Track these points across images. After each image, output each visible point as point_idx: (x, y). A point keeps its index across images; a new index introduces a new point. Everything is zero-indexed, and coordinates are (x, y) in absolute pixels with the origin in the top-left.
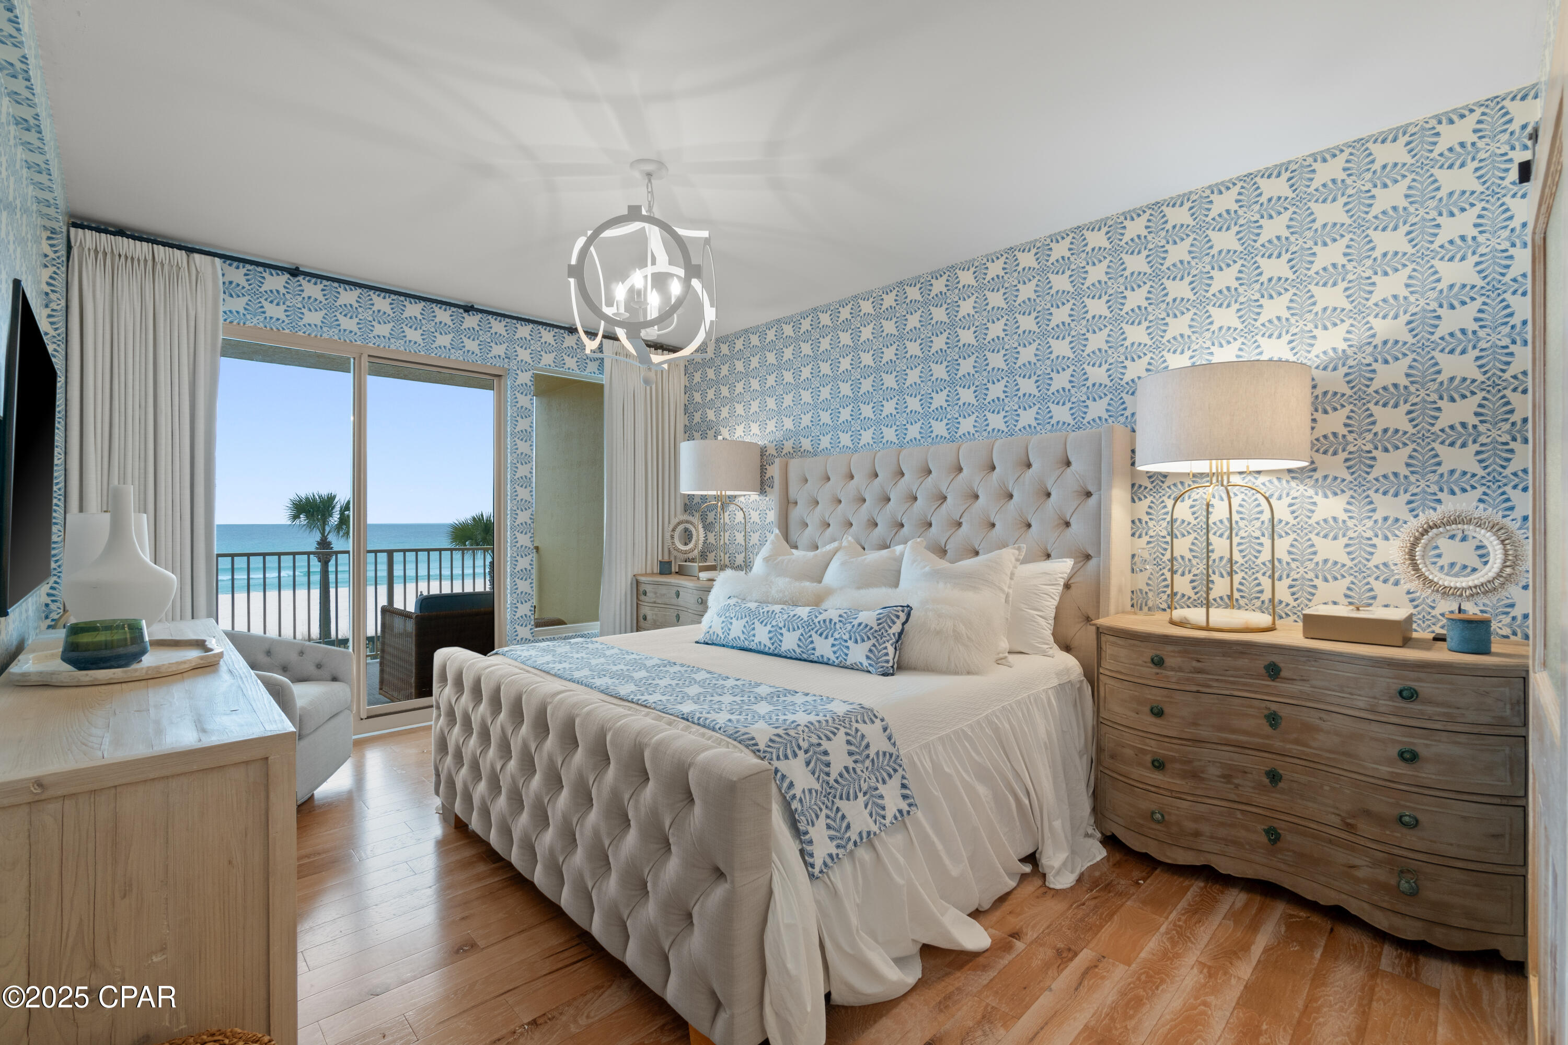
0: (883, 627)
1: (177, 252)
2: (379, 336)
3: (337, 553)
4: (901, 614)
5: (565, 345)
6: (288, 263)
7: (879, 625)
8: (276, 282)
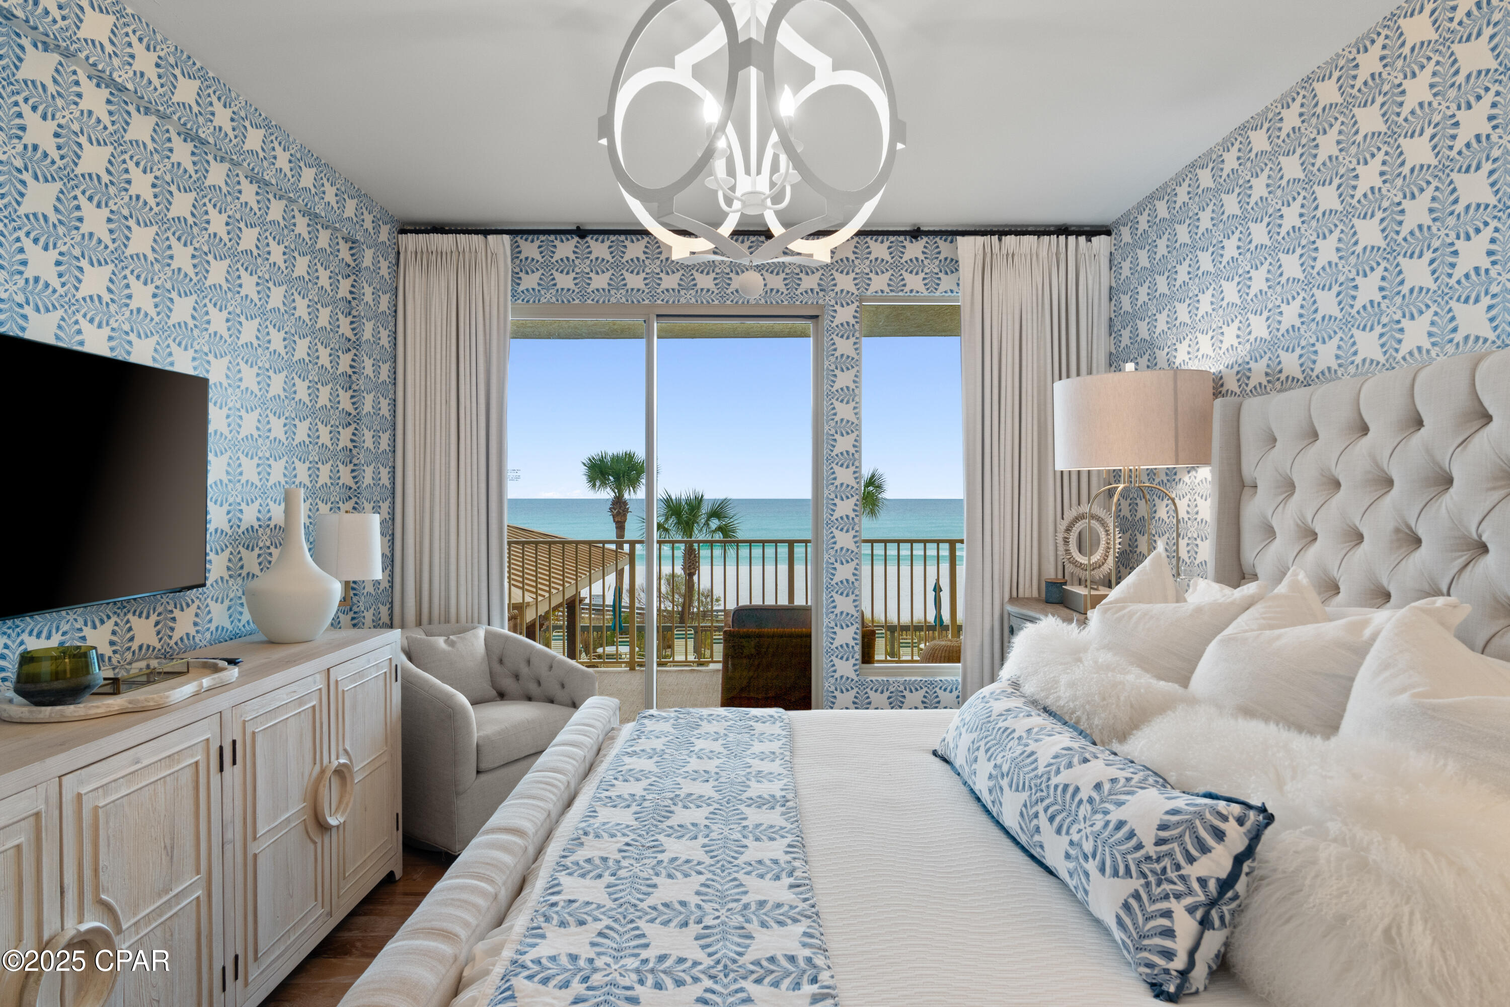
0: (1170, 854)
1: (475, 237)
2: (667, 290)
3: (738, 542)
4: (1231, 828)
5: (906, 257)
6: (570, 224)
7: (1160, 842)
8: (566, 248)
